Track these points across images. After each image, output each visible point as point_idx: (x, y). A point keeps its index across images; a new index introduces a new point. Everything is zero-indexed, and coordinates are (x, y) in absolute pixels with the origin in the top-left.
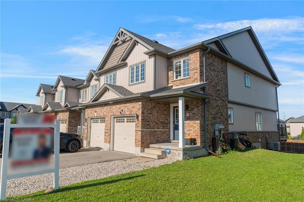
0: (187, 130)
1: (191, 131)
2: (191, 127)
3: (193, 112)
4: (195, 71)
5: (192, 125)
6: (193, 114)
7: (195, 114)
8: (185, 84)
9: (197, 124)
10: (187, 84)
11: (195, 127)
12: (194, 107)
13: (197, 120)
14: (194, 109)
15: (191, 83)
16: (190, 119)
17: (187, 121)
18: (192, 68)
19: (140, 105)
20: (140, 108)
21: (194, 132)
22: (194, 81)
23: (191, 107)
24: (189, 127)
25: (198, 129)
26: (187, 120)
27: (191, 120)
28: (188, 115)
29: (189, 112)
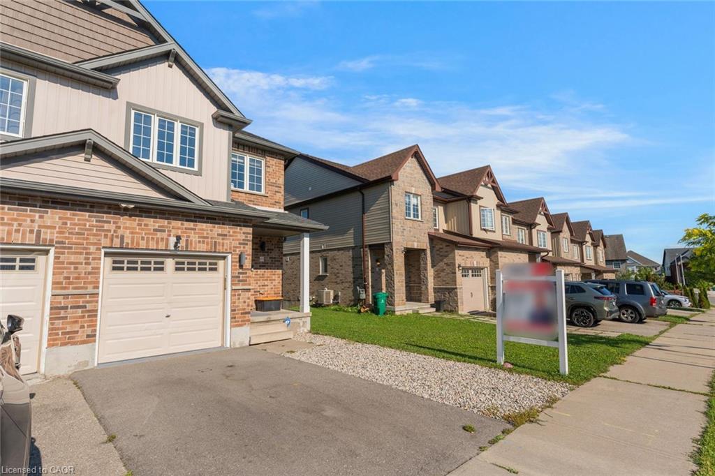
0: (260, 286)
1: (266, 287)
2: (266, 280)
3: (271, 255)
4: (277, 189)
5: (268, 277)
6: (270, 258)
7: (275, 258)
8: (258, 205)
9: (278, 274)
10: (262, 206)
11: (275, 280)
12: (273, 247)
13: (278, 269)
14: (272, 250)
15: (269, 207)
16: (264, 266)
17: (259, 271)
18: (271, 181)
19: (249, 234)
20: (248, 240)
21: (272, 288)
22: (273, 204)
23: (268, 246)
24: (263, 280)
25: (279, 283)
26: (260, 269)
27: (267, 269)
28: (262, 259)
29: (264, 255)
